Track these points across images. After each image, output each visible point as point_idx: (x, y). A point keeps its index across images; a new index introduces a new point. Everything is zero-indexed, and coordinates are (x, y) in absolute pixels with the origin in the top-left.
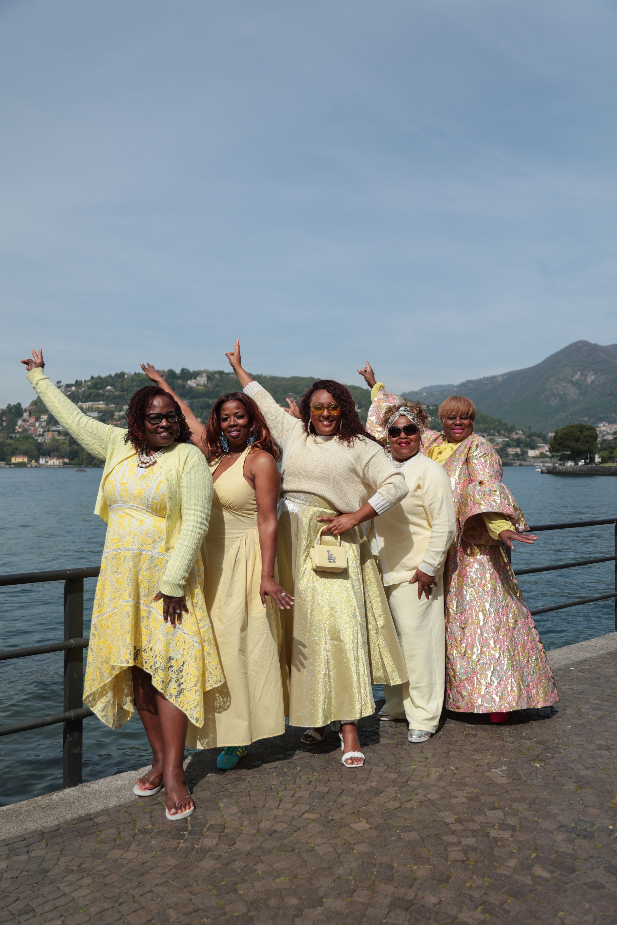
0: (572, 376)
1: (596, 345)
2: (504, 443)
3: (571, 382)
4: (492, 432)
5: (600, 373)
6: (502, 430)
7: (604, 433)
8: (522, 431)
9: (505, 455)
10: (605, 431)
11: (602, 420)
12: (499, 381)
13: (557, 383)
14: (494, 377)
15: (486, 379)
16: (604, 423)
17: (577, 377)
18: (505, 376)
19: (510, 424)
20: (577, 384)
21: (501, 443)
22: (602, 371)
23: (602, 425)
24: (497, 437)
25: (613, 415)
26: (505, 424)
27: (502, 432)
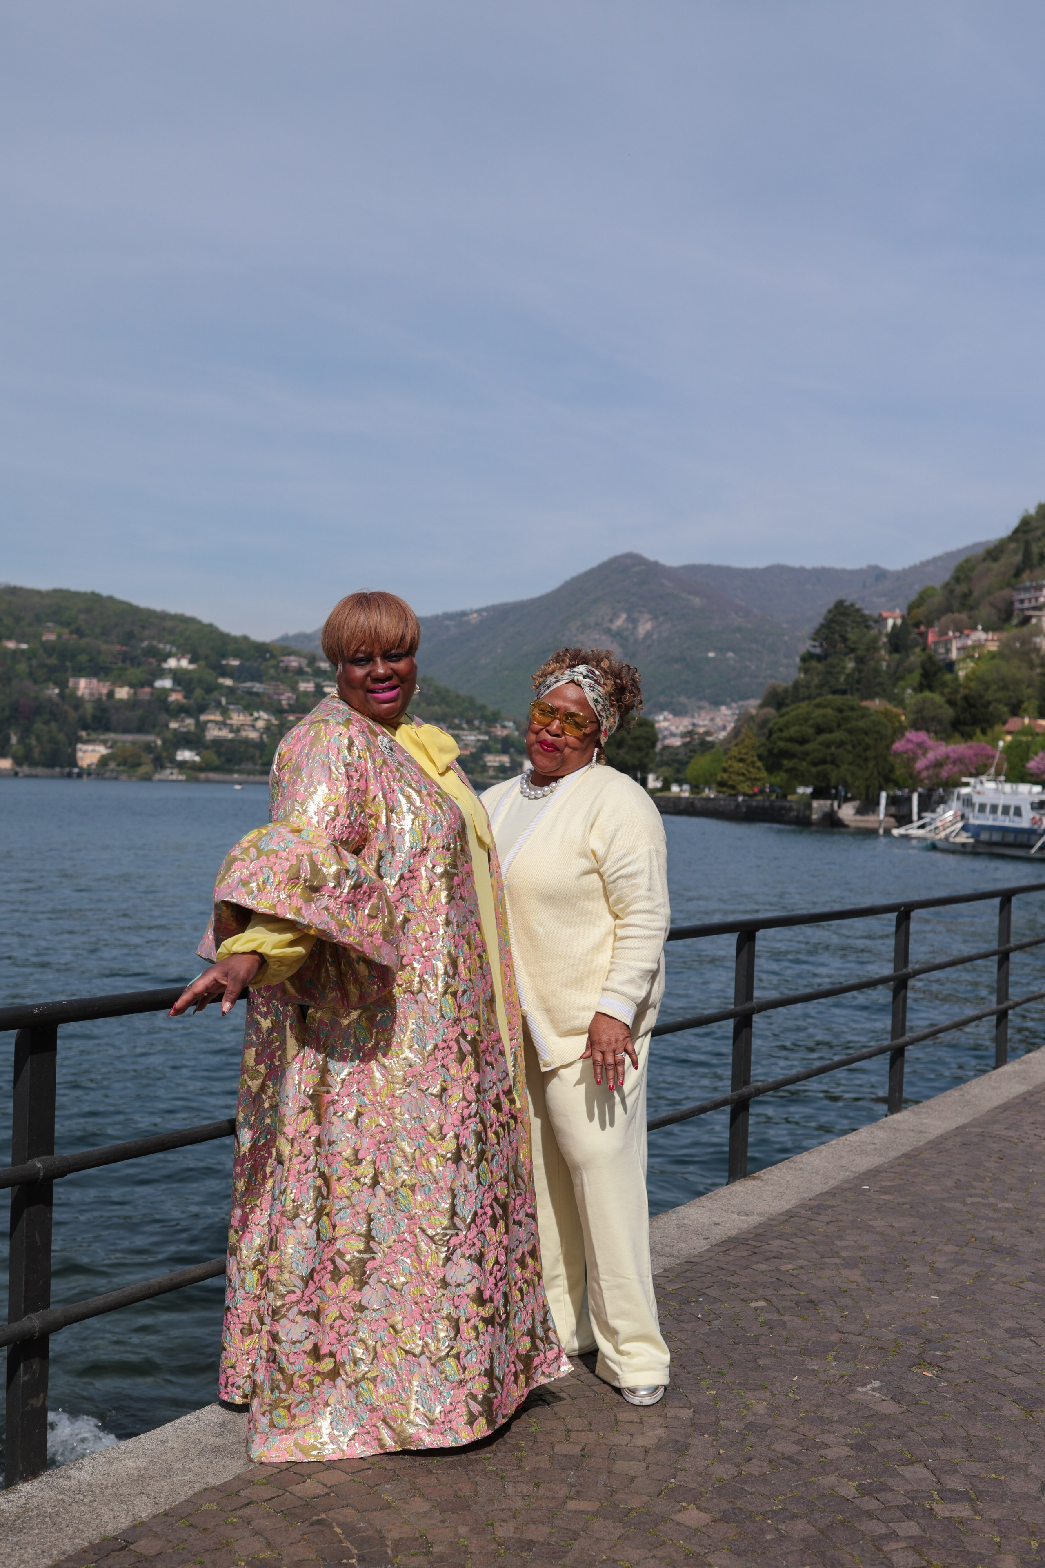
0: (611, 621)
1: (656, 564)
2: (479, 744)
3: (608, 631)
4: (457, 721)
5: (661, 619)
6: (476, 718)
7: (666, 733)
8: (514, 723)
9: (479, 769)
10: (666, 729)
11: (661, 708)
12: (473, 621)
13: (582, 633)
14: (464, 614)
15: (448, 616)
16: (666, 713)
17: (620, 622)
18: (485, 614)
19: (491, 708)
20: (617, 636)
21: (473, 743)
22: (665, 613)
23: (661, 718)
24: (465, 733)
25: (683, 699)
26: (483, 707)
27: (476, 723)
